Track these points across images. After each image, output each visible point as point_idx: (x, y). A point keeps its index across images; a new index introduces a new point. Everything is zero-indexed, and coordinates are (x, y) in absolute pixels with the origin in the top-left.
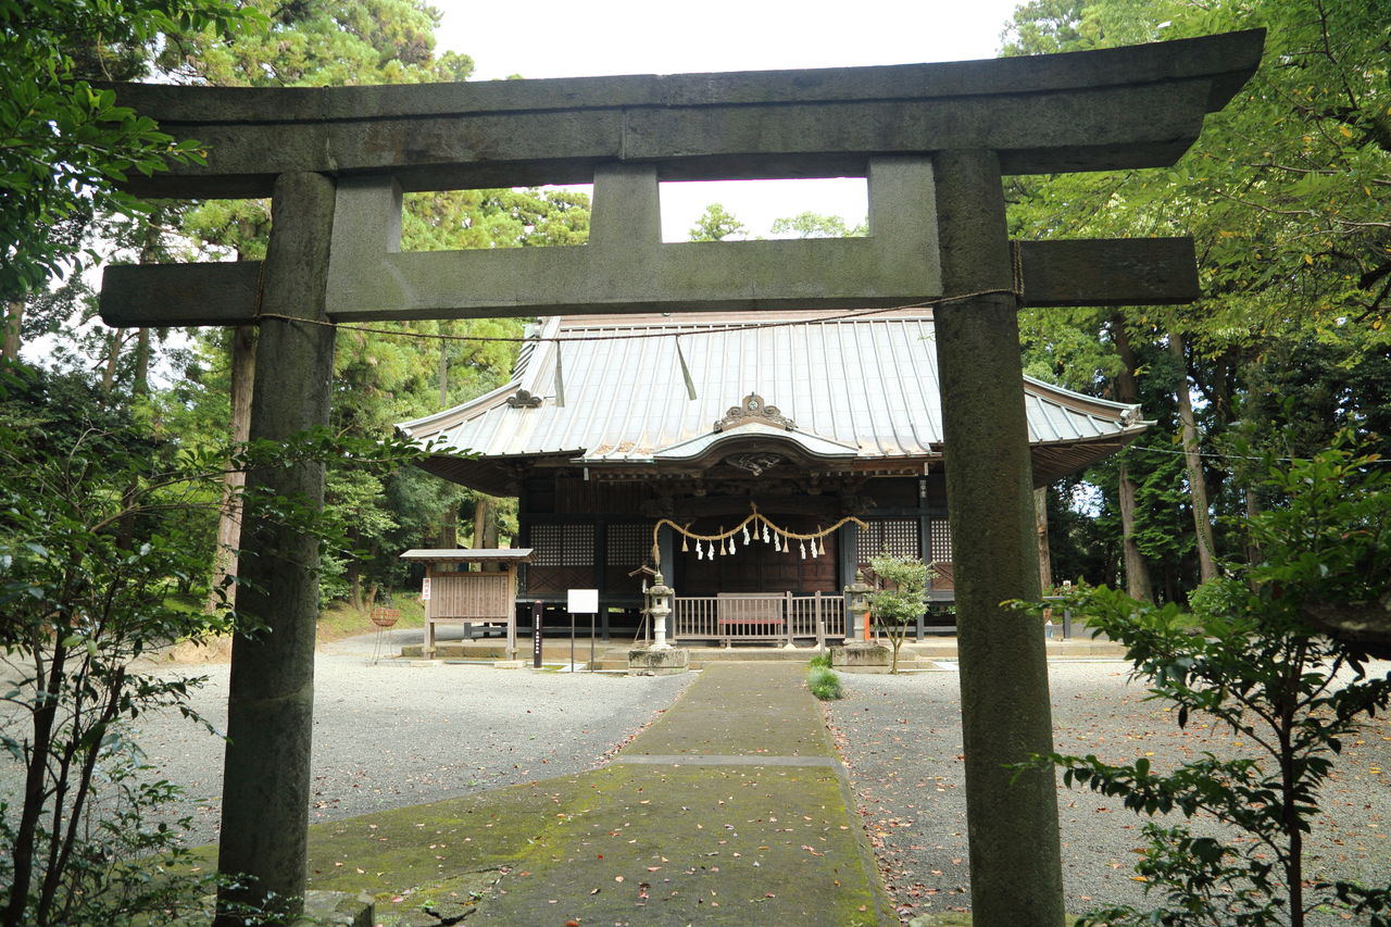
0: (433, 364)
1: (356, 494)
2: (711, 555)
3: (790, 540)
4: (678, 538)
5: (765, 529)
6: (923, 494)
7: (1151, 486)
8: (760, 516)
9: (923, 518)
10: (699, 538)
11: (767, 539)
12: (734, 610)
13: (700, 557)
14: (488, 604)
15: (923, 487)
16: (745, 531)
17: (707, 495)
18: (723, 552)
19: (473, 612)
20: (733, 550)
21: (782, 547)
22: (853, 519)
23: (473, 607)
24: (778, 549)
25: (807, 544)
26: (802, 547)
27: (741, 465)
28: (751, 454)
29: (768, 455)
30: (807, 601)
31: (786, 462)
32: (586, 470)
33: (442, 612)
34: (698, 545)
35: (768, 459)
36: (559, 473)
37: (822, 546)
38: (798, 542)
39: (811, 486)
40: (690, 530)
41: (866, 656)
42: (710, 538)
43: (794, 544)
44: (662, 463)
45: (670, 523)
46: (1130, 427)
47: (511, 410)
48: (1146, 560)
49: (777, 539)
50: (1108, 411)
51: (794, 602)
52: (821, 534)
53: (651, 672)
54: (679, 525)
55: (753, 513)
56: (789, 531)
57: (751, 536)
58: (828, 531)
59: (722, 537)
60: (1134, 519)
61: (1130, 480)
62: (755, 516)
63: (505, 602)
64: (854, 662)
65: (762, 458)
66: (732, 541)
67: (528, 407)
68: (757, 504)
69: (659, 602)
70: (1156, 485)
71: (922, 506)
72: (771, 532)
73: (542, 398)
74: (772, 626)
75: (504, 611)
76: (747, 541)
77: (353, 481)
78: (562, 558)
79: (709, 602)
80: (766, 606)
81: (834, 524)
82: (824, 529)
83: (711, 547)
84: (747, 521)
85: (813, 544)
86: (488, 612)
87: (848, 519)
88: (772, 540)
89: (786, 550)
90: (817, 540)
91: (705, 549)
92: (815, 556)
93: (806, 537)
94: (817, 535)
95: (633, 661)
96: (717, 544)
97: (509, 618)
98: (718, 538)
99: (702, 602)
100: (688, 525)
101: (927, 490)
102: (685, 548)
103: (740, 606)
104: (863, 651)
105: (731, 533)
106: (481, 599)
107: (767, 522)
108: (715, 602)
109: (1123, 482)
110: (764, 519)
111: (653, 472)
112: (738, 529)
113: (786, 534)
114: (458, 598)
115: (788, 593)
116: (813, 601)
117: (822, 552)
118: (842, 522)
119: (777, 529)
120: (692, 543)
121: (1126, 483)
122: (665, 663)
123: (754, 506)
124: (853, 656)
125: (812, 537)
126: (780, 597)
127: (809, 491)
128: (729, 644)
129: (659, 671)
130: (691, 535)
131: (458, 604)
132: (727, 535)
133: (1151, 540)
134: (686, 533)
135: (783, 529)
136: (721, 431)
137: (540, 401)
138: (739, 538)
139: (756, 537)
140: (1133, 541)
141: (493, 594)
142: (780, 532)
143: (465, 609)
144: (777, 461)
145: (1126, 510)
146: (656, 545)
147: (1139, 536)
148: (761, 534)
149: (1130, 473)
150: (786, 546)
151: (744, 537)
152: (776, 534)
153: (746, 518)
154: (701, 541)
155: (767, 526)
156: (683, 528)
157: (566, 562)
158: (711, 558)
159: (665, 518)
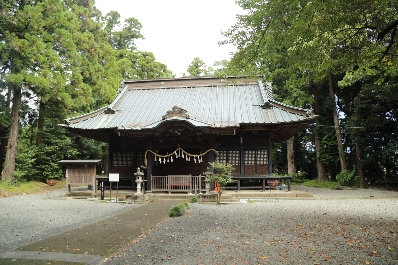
0: (89, 102)
1: (61, 143)
4: (153, 156)
6: (242, 142)
7: (324, 140)
8: (181, 149)
9: (241, 150)
10: (160, 156)
11: (183, 156)
12: (174, 181)
13: (161, 163)
14: (87, 178)
15: (242, 139)
16: (176, 154)
17: (163, 142)
18: (168, 161)
19: (82, 181)
20: (172, 160)
22: (212, 150)
23: (82, 179)
24: (187, 160)
25: (196, 158)
26: (195, 159)
27: (171, 131)
28: (175, 127)
29: (180, 127)
30: (196, 178)
31: (186, 130)
32: (119, 133)
33: (72, 181)
34: (160, 159)
37: (201, 159)
39: (198, 138)
41: (208, 198)
42: (164, 156)
43: (192, 158)
44: (144, 130)
45: (151, 151)
46: (310, 117)
47: (106, 114)
48: (324, 165)
50: (302, 112)
51: (192, 178)
52: (201, 155)
53: (133, 203)
55: (178, 148)
56: (191, 154)
58: (203, 154)
59: (168, 156)
60: (320, 151)
61: (318, 138)
62: (179, 149)
63: (92, 178)
64: (204, 200)
65: (178, 128)
66: (171, 157)
67: (111, 114)
68: (180, 145)
69: (138, 178)
70: (326, 140)
71: (241, 145)
72: (185, 154)
73: (115, 110)
74: (187, 186)
75: (92, 181)
76: (177, 157)
77: (61, 139)
78: (122, 163)
79: (165, 178)
80: (185, 180)
81: (206, 151)
82: (202, 153)
83: (164, 159)
84: (177, 150)
85: (199, 158)
86: (87, 181)
87: (210, 150)
88: (185, 157)
89: (189, 160)
90: (200, 157)
91: (162, 160)
92: (199, 162)
93: (196, 156)
94: (200, 155)
95: (128, 199)
96: (166, 158)
97: (93, 183)
98: (166, 156)
100: (156, 152)
101: (243, 140)
102: (156, 160)
103: (176, 179)
104: (207, 196)
105: (171, 155)
106: (84, 177)
107: (183, 151)
108: (167, 178)
109: (316, 139)
110: (182, 150)
111: (142, 133)
112: (173, 153)
113: (190, 155)
114: (77, 176)
115: (190, 175)
116: (199, 178)
117: (202, 161)
118: (208, 151)
119: (186, 153)
120: (158, 158)
121: (317, 139)
122: (138, 199)
123: (178, 145)
124: (204, 198)
125: (198, 156)
126: (188, 176)
127: (198, 140)
128: (170, 192)
129: (136, 202)
130: (157, 155)
131: (77, 178)
132: (169, 155)
133: (325, 158)
135: (189, 153)
136: (164, 119)
137: (115, 111)
138: (174, 156)
139: (179, 156)
140: (319, 158)
141: (88, 175)
142: (188, 154)
143: (79, 180)
144: (183, 129)
145: (317, 148)
146: (146, 158)
147: (321, 156)
148: (181, 155)
149: (318, 136)
150: (189, 159)
151: (175, 156)
152: (186, 155)
153: (176, 149)
154: (161, 157)
155: (183, 152)
156: (155, 153)
157: (124, 165)
158: (164, 163)
159: (149, 149)
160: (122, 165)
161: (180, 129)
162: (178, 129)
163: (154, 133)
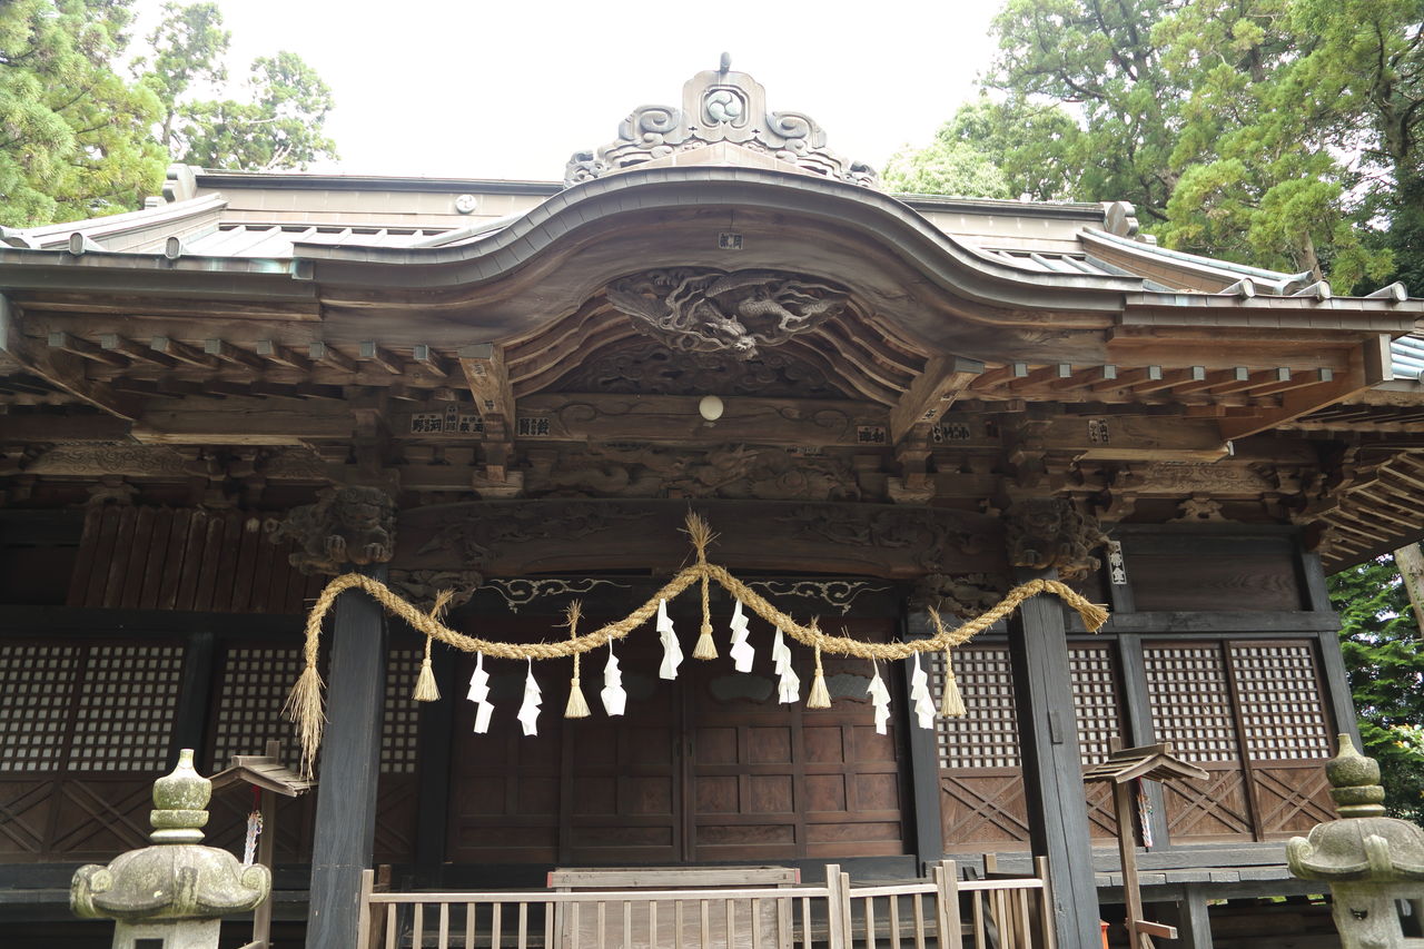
2: (529, 715)
3: (835, 663)
4: (404, 640)
5: (739, 623)
6: (1119, 576)
8: (720, 573)
9: (1125, 640)
10: (483, 648)
11: (743, 657)
13: (482, 724)
15: (1117, 560)
16: (665, 625)
17: (526, 494)
18: (577, 706)
20: (615, 699)
21: (806, 688)
22: (1054, 586)
24: (789, 690)
25: (898, 676)
26: (878, 688)
27: (671, 318)
28: (713, 275)
30: (906, 899)
34: (480, 679)
35: (779, 300)
36: (101, 494)
37: (952, 682)
38: (862, 668)
39: (899, 472)
40: (453, 620)
42: (527, 652)
43: (847, 677)
45: (376, 587)
49: (782, 655)
51: (859, 903)
52: (947, 639)
54: (412, 599)
55: (693, 561)
56: (829, 630)
57: (688, 643)
58: (969, 630)
59: (577, 646)
62: (703, 571)
66: (613, 661)
68: (713, 521)
71: (1118, 605)
72: (761, 635)
76: (670, 667)
78: (68, 746)
79: (510, 910)
81: (985, 607)
83: (531, 685)
84: (673, 590)
85: (919, 679)
87: (1037, 586)
88: (764, 661)
89: (821, 697)
90: (933, 663)
91: (507, 695)
92: (926, 723)
93: (893, 651)
94: (931, 645)
96: (554, 677)
98: (557, 650)
99: (484, 910)
100: (443, 598)
102: (426, 687)
105: (612, 633)
107: (744, 594)
108: (537, 911)
110: (733, 584)
112: (636, 619)
113: (817, 639)
115: (832, 870)
116: (930, 899)
117: (955, 704)
118: (1013, 599)
119: (784, 622)
120: (454, 669)
123: (699, 532)
125: (914, 650)
126: (786, 886)
127: (894, 490)
130: (453, 637)
132: (593, 640)
134: (429, 625)
135: (802, 621)
138: (641, 650)
139: (706, 648)
142: (797, 631)
146: (311, 673)
148: (723, 639)
150: (820, 681)
151: (659, 652)
152: (779, 639)
153: (666, 580)
154: (491, 664)
155: (747, 611)
156: (426, 610)
157: (80, 760)
158: (530, 728)
159: (359, 570)
160: (66, 759)
161: (776, 309)
162: (753, 307)
163: (446, 336)
